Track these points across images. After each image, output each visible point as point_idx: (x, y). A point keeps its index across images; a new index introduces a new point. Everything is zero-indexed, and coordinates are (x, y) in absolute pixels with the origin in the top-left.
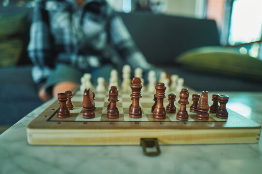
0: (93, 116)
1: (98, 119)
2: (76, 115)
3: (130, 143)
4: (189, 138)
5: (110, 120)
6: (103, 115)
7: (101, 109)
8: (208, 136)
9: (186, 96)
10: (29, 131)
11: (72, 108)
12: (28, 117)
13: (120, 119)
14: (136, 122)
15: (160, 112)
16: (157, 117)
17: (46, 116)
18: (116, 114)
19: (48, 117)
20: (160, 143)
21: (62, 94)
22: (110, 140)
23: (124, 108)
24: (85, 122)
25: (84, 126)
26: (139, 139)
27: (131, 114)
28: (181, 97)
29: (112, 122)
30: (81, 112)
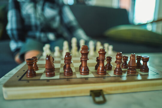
0: (53, 75)
1: (57, 77)
2: (41, 74)
3: (83, 94)
4: (125, 88)
5: (66, 77)
6: (61, 74)
7: (59, 69)
8: (138, 86)
9: (120, 58)
10: (4, 89)
11: (37, 69)
12: (6, 76)
13: (73, 76)
14: (86, 78)
15: (102, 70)
16: (100, 73)
17: (18, 77)
18: (71, 72)
19: (20, 77)
20: (105, 93)
21: (29, 59)
22: (68, 93)
23: (75, 68)
24: (48, 80)
25: (48, 83)
26: (89, 91)
27: (81, 72)
28: (117, 59)
29: (68, 79)
30: (44, 72)
